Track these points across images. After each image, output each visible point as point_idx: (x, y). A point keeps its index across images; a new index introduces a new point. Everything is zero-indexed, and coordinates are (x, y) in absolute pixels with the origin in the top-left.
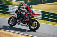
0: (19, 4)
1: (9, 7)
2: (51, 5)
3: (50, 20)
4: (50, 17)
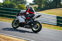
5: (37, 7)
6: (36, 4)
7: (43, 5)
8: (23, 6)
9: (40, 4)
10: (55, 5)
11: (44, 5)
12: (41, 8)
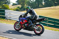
0: (16, 8)
1: (5, 12)
2: (49, 9)
3: (47, 25)
4: (47, 22)
5: (20, 7)
6: (19, 4)
7: (25, 5)
8: (6, 6)
9: (23, 4)
10: (37, 5)
11: (27, 5)
12: (24, 8)
